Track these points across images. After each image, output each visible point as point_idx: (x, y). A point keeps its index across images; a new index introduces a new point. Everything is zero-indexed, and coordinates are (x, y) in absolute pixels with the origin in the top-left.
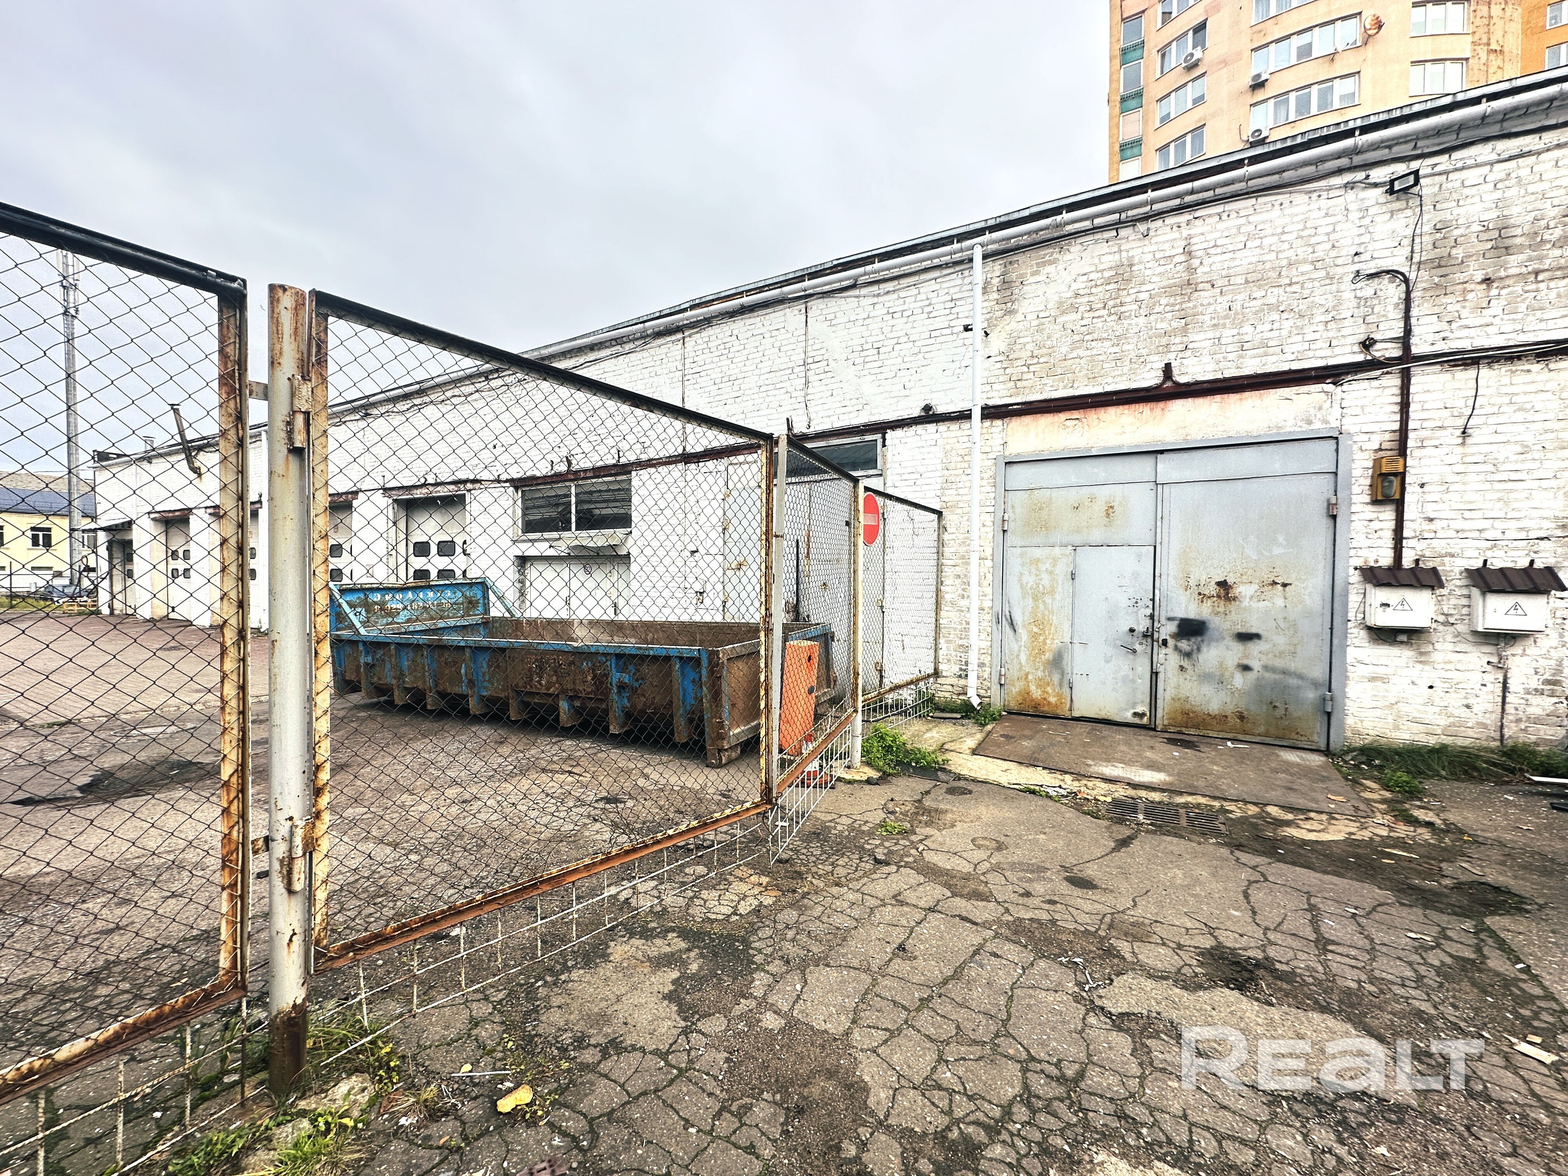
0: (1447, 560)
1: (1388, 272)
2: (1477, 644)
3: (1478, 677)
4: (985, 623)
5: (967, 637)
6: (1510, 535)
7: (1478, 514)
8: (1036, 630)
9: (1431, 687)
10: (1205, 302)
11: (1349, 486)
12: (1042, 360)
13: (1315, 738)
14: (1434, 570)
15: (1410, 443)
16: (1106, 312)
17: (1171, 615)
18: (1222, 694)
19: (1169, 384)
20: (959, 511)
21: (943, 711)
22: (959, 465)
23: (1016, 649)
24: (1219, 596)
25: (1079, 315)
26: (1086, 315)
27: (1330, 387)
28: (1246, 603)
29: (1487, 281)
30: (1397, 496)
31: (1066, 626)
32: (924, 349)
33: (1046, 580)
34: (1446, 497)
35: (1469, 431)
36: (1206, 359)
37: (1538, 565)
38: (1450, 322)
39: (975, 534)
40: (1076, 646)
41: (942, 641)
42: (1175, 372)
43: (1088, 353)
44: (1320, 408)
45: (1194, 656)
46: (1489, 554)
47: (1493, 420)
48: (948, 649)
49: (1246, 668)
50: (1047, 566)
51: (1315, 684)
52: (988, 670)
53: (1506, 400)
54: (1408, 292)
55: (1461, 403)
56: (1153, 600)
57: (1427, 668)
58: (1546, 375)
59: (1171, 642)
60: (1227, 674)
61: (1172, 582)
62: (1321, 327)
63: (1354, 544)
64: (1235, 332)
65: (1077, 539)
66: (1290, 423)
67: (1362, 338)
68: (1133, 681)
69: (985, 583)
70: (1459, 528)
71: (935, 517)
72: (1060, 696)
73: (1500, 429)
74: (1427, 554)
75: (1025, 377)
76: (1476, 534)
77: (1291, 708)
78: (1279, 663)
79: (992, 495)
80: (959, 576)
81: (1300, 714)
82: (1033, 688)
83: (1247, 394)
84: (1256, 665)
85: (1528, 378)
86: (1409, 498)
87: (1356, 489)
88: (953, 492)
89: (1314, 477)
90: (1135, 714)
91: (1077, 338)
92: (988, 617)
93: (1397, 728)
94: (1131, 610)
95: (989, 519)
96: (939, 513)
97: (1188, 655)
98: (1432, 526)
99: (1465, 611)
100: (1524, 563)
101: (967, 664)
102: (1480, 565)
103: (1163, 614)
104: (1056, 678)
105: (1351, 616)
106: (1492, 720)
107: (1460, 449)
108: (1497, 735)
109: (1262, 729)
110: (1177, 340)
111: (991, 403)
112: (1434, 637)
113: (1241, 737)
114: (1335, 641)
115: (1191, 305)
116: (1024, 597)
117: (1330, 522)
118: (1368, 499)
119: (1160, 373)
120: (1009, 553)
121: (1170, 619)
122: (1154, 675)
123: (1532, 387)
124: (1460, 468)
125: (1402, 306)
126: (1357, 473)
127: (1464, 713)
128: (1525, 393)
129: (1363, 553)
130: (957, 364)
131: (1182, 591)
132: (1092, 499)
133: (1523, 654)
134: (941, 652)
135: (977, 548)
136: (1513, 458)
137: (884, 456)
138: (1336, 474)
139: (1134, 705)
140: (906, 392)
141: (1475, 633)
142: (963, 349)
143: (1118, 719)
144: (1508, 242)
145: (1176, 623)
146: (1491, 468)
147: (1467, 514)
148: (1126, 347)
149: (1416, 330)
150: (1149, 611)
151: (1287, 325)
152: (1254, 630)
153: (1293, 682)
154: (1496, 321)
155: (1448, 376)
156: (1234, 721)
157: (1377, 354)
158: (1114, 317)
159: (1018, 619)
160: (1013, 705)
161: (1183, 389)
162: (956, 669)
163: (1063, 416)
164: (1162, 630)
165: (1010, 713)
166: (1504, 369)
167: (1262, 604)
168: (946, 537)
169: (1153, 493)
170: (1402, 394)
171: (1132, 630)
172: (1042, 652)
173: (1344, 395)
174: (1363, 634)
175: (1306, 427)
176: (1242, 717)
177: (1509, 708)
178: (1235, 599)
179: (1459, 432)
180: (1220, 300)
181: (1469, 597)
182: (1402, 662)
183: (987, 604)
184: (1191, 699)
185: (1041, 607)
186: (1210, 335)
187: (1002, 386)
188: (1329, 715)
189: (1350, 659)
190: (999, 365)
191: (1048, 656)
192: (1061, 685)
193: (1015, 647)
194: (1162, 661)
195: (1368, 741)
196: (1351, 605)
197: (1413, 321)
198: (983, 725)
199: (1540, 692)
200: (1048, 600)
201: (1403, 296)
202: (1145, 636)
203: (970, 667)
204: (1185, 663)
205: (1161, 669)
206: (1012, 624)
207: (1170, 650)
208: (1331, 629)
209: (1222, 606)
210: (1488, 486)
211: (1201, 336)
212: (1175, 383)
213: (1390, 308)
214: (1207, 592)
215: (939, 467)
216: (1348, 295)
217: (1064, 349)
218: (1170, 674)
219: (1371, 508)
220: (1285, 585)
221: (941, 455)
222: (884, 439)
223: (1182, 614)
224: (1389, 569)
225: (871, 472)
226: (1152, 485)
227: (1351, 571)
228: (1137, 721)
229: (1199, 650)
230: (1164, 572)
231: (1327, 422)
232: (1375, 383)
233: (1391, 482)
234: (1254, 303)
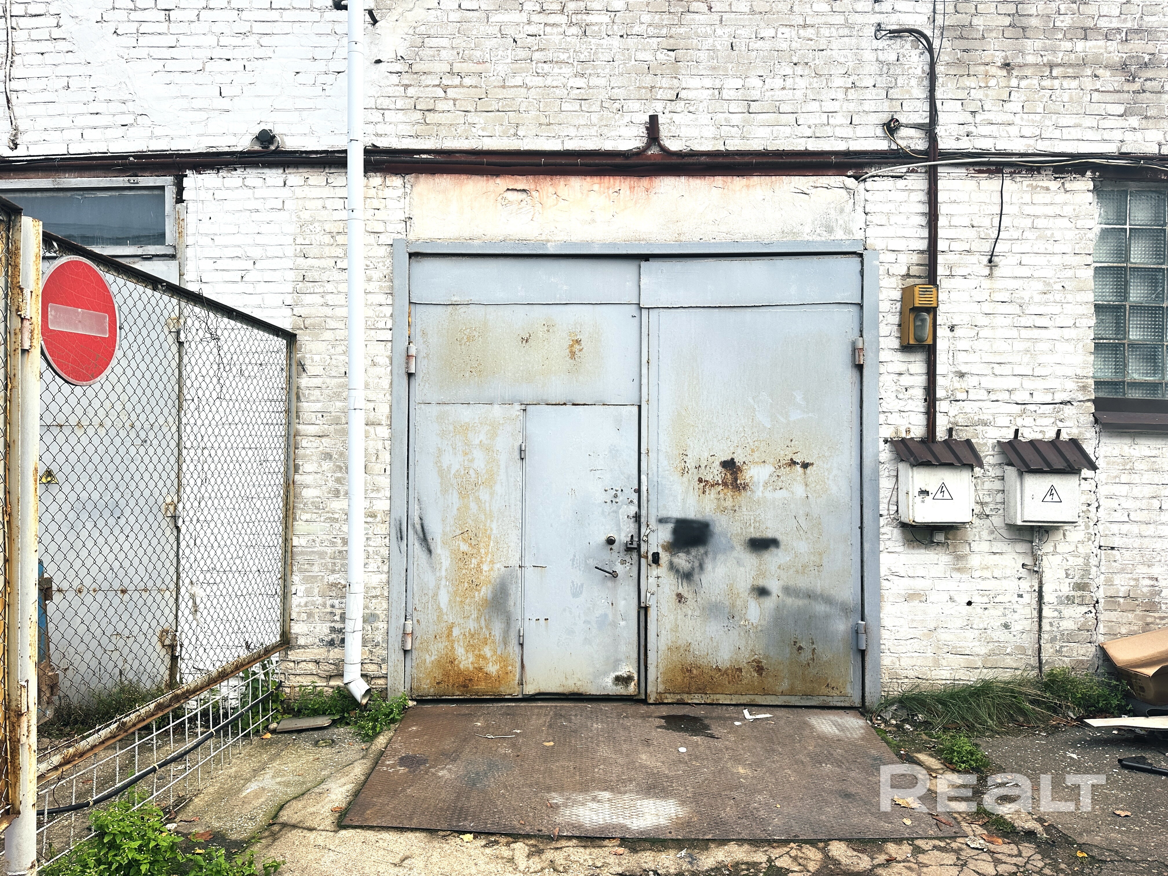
0: (980, 428)
1: (911, 31)
2: (1013, 541)
3: (1012, 585)
4: (378, 541)
5: (345, 569)
6: (1039, 397)
7: (1006, 370)
8: (464, 547)
9: (969, 603)
10: (701, 30)
11: (876, 325)
12: (467, 81)
13: (849, 690)
14: (968, 442)
15: (941, 270)
16: (562, 19)
17: (663, 514)
18: (734, 634)
19: (654, 150)
20: (328, 335)
21: (298, 713)
22: (328, 251)
23: (432, 584)
24: (725, 484)
25: (523, 17)
26: (535, 18)
27: (851, 182)
28: (759, 493)
29: (1006, 65)
30: (930, 341)
31: (514, 537)
32: (258, 28)
33: (480, 461)
34: (978, 345)
35: (995, 259)
36: (704, 118)
37: (1065, 436)
38: (973, 113)
39: (357, 379)
40: (529, 572)
41: (296, 578)
42: (664, 132)
43: (538, 81)
44: (842, 211)
45: (696, 577)
46: (1019, 422)
47: (1018, 247)
48: (308, 593)
49: (762, 592)
50: (482, 437)
51: (845, 610)
52: (382, 625)
53: (1028, 222)
54: (932, 65)
55: (986, 222)
56: (639, 491)
57: (965, 576)
58: (1062, 197)
59: (664, 557)
60: (738, 602)
61: (664, 462)
62: (840, 95)
63: (885, 407)
64: (739, 83)
65: (527, 393)
66: (807, 229)
67: (885, 118)
68: (614, 625)
69: (378, 468)
70: (990, 386)
71: (281, 343)
72: (503, 660)
73: (1025, 259)
74: (961, 420)
75: (441, 106)
76: (1005, 396)
77: (819, 647)
78: (802, 582)
79: (388, 311)
80: (328, 456)
81: (830, 656)
82: (460, 651)
83: (755, 180)
84: (774, 586)
85: (1046, 198)
86: (941, 345)
87: (884, 330)
88: (317, 299)
89: (836, 308)
90: (618, 679)
91: (522, 54)
92: (382, 529)
93: (937, 664)
94: (608, 508)
95: (382, 353)
96: (290, 338)
97: (687, 576)
98: (964, 384)
99: (999, 497)
100: (1051, 435)
101: (343, 618)
102: (1012, 436)
103: (650, 514)
104: (497, 629)
105: (883, 509)
106: (1028, 641)
107: (986, 283)
108: (1034, 661)
109: (785, 685)
110: (665, 82)
111: (382, 143)
112: (971, 534)
113: (760, 700)
114: (866, 546)
115: (682, 30)
116: (445, 492)
117: (856, 374)
118: (895, 343)
119: (642, 131)
120: (419, 414)
121: (662, 521)
122: (643, 610)
123: (1050, 210)
124: (987, 308)
125: (926, 83)
126: (885, 306)
127: (1002, 635)
128: (1046, 216)
129: (894, 419)
130: (321, 66)
131: (676, 477)
132: (549, 327)
133: (1055, 553)
134: (295, 601)
135: (360, 403)
136: (1037, 298)
137: (179, 221)
138: (861, 306)
139: (616, 663)
140: (224, 103)
141: (1012, 528)
142: (332, 41)
143: (593, 690)
144: (1025, 22)
145: (670, 526)
146: (1018, 310)
147: (998, 370)
148: (594, 81)
149: (942, 118)
150: (633, 510)
151: (801, 83)
152: (770, 534)
153: (820, 608)
154: (1017, 119)
155: (971, 184)
156: (750, 675)
157: (903, 144)
158: (574, 30)
159: (435, 529)
160: (427, 687)
161: (675, 160)
162: (323, 629)
163: (502, 183)
164: (652, 538)
165: (421, 701)
166: (1025, 183)
167: (779, 494)
168: (304, 381)
169: (636, 320)
170: (930, 203)
171: (610, 542)
172: (475, 586)
173: (868, 195)
174: (896, 533)
175: (825, 236)
176: (760, 669)
177: (1046, 627)
178: (745, 487)
179: (985, 260)
180: (719, 32)
181: (1003, 478)
182: (938, 571)
183: (382, 505)
184: (694, 646)
185: (473, 506)
186: (708, 82)
187: (400, 116)
188: (863, 653)
189: (883, 571)
190: (395, 79)
191: (485, 592)
192: (505, 643)
193: (430, 579)
194: (653, 588)
195: (906, 686)
196: (881, 495)
197: (938, 103)
198: (370, 738)
199: (1070, 600)
200: (484, 495)
201: (927, 68)
202: (628, 549)
203: (349, 626)
204: (684, 589)
205: (652, 602)
206: (424, 540)
207: (662, 570)
208: (861, 528)
209: (729, 498)
210: (1014, 333)
211: (694, 83)
212: (663, 149)
213: (914, 82)
214: (709, 478)
215: (290, 251)
216: (869, 56)
217: (502, 69)
218: (664, 610)
219: (899, 356)
220: (805, 466)
221: (293, 229)
222: (180, 189)
223: (677, 512)
224: (923, 441)
225: (152, 250)
226: (633, 309)
227: (882, 444)
228: (620, 690)
229: (701, 567)
230: (653, 448)
231: (851, 232)
232: (900, 183)
233: (923, 320)
234: (760, 44)
